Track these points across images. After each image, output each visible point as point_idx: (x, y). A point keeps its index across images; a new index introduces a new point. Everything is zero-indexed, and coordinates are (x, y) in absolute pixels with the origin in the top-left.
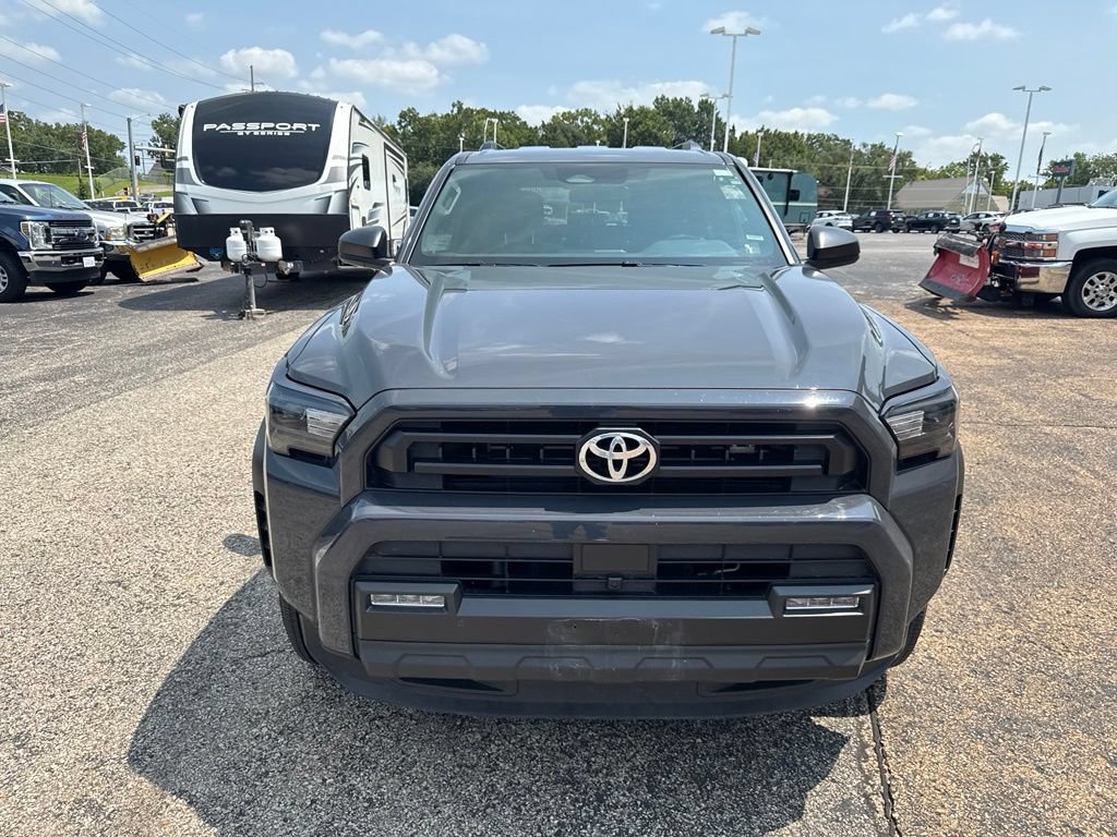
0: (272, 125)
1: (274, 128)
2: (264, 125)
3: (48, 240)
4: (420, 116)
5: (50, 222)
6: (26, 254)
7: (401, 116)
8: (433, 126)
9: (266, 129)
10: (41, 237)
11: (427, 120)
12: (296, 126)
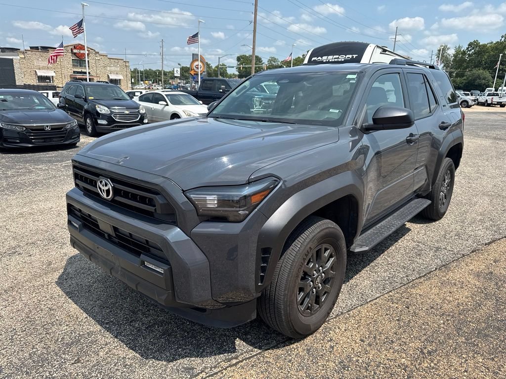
0: (338, 56)
1: (338, 58)
2: (335, 57)
3: (260, 105)
4: (481, 44)
5: (262, 98)
6: (252, 110)
7: (469, 45)
8: (487, 49)
9: (335, 58)
10: (258, 104)
11: (484, 46)
12: (347, 56)
